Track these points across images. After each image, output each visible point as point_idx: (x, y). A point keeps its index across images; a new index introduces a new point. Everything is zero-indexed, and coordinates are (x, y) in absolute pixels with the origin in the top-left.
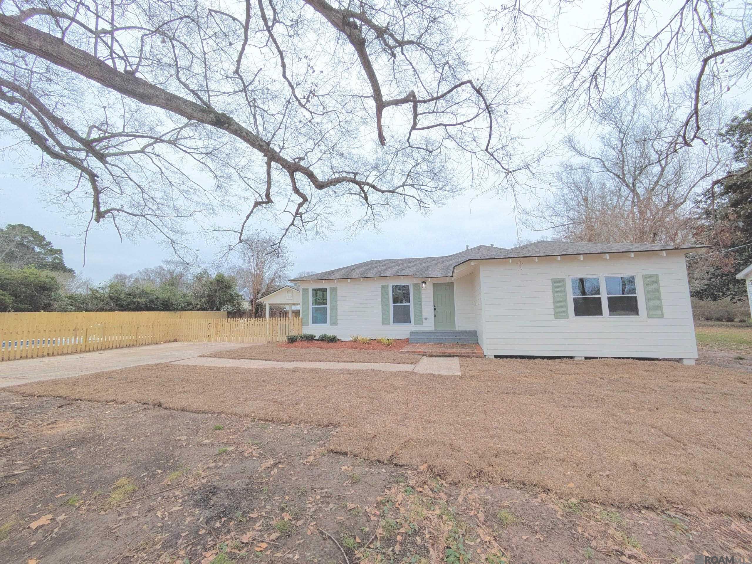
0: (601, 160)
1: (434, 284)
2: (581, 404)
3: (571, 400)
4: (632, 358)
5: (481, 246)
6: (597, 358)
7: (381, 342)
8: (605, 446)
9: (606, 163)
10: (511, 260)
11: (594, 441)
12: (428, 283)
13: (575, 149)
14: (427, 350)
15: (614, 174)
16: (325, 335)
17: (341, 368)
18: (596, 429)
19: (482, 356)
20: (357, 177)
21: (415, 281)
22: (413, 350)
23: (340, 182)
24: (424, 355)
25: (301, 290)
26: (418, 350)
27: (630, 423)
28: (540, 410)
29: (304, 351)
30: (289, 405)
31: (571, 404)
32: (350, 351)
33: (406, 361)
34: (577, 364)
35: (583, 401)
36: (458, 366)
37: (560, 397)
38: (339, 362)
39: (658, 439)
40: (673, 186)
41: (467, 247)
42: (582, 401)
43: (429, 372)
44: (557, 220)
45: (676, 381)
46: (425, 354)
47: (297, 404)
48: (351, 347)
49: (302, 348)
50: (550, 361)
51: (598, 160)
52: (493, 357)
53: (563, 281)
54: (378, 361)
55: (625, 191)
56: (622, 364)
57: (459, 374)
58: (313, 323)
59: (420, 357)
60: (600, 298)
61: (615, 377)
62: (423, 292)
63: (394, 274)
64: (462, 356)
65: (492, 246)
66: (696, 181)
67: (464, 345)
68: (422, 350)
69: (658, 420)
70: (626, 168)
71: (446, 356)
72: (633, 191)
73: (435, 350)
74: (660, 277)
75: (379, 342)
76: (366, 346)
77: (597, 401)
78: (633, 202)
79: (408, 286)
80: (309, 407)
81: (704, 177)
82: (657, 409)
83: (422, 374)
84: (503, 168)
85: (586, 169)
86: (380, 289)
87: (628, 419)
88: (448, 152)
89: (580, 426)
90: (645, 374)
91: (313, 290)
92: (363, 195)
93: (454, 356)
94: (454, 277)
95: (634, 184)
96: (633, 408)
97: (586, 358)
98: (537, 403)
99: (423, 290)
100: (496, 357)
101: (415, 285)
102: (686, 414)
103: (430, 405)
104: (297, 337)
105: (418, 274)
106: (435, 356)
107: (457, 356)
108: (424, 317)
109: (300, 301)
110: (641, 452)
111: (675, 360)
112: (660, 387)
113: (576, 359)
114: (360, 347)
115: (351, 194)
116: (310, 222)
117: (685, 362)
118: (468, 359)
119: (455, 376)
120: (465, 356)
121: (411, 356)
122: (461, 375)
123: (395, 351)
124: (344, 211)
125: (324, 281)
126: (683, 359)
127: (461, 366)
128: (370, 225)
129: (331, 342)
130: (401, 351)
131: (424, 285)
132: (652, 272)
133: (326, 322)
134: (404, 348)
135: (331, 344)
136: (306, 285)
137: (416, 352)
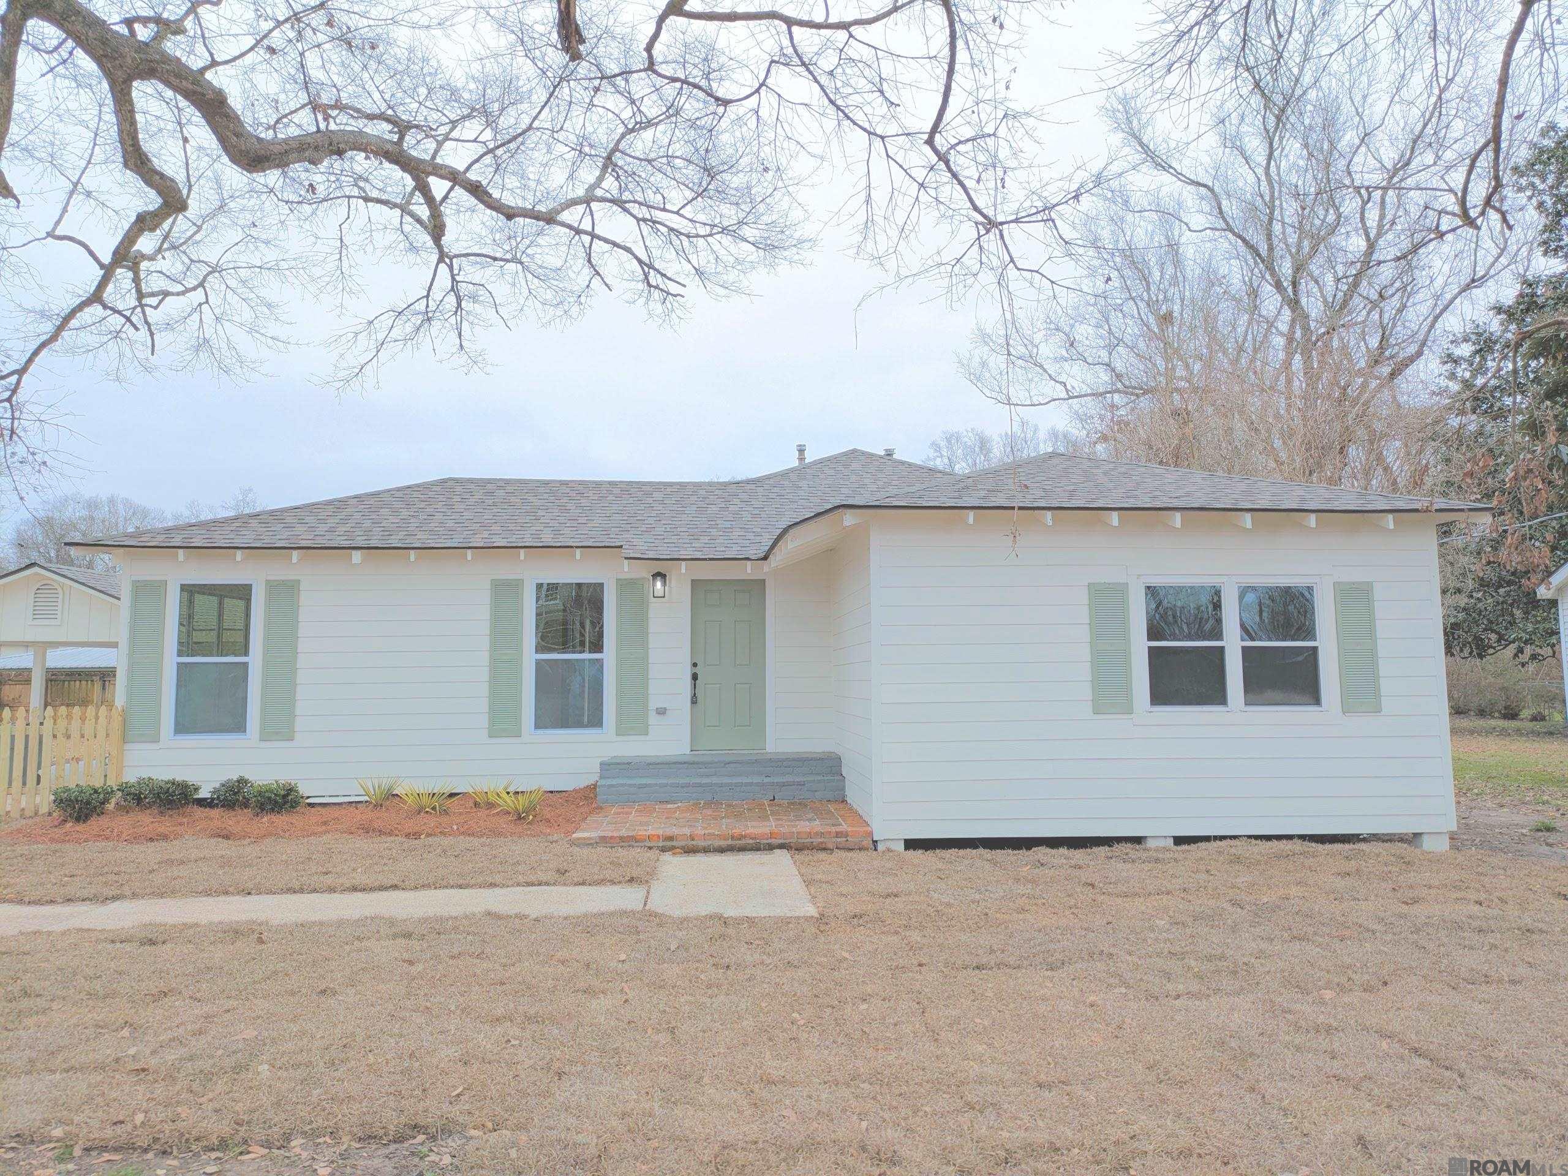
0: (1210, 189)
1: (694, 582)
2: (1195, 987)
3: (1168, 976)
4: (1302, 837)
5: (854, 451)
6: (1207, 839)
7: (491, 805)
8: (1281, 1100)
9: (1224, 203)
10: (971, 516)
11: (1252, 1090)
12: (673, 580)
13: (1141, 144)
14: (674, 831)
15: (1244, 240)
16: (242, 781)
17: (356, 914)
18: (1251, 1054)
19: (867, 843)
20: (409, 140)
21: (627, 570)
22: (624, 833)
23: (340, 153)
24: (663, 850)
25: (126, 593)
26: (642, 832)
27: (1329, 1030)
28: (1090, 1013)
29: (151, 853)
30: (208, 1077)
31: (1170, 986)
32: (364, 844)
33: (608, 874)
34: (1157, 860)
35: (1199, 977)
36: (797, 883)
37: (1137, 967)
38: (332, 890)
39: (1402, 1067)
40: (1395, 302)
41: (801, 450)
42: (1195, 976)
43: (704, 910)
44: (1078, 376)
45: (1415, 901)
46: (668, 845)
47: (238, 1069)
48: (367, 830)
49: (135, 839)
50: (1079, 855)
51: (1204, 190)
52: (901, 846)
53: (1119, 591)
54: (498, 878)
55: (1271, 302)
56: (1278, 857)
57: (811, 911)
58: (182, 727)
59: (652, 855)
60: (1222, 649)
61: (1267, 898)
62: (655, 609)
63: (547, 538)
64: (799, 849)
65: (889, 453)
66: (1448, 296)
67: (798, 806)
68: (656, 827)
69: (1391, 1015)
70: (1277, 227)
71: (742, 849)
72: (1294, 304)
73: (701, 828)
74: (1378, 593)
75: (482, 804)
76: (432, 822)
77: (1235, 973)
78: (1290, 339)
79: (598, 589)
80: (299, 1074)
81: (1467, 287)
82: (1385, 984)
83: (683, 920)
84: (976, 208)
85: (1169, 216)
86: (485, 596)
87: (1321, 1019)
88: (786, 114)
89: (1209, 1052)
90: (1340, 883)
91: (183, 588)
92: (424, 212)
93: (771, 848)
94: (775, 560)
95: (1295, 284)
96: (1328, 986)
97: (1179, 841)
98: (1076, 992)
99: (654, 605)
100: (911, 844)
101: (626, 586)
102: (1453, 993)
103: (748, 1023)
104: (109, 793)
105: (641, 545)
106: (706, 850)
107: (781, 846)
108: (654, 704)
109: (122, 633)
110: (1368, 1105)
111: (1402, 839)
112: (1381, 920)
113: (1151, 844)
114: (410, 826)
115: (367, 199)
116: (172, 294)
117: (1428, 844)
118: (822, 855)
119: (798, 918)
120: (811, 848)
121: (621, 853)
122: (817, 915)
123: (555, 837)
124: (332, 264)
125: (239, 554)
126: (1420, 834)
127: (808, 883)
128: (441, 334)
129: (273, 810)
130: (574, 835)
131: (659, 584)
132: (1357, 576)
133: (240, 727)
134: (583, 825)
135: (275, 818)
136: (151, 569)
137: (634, 839)
